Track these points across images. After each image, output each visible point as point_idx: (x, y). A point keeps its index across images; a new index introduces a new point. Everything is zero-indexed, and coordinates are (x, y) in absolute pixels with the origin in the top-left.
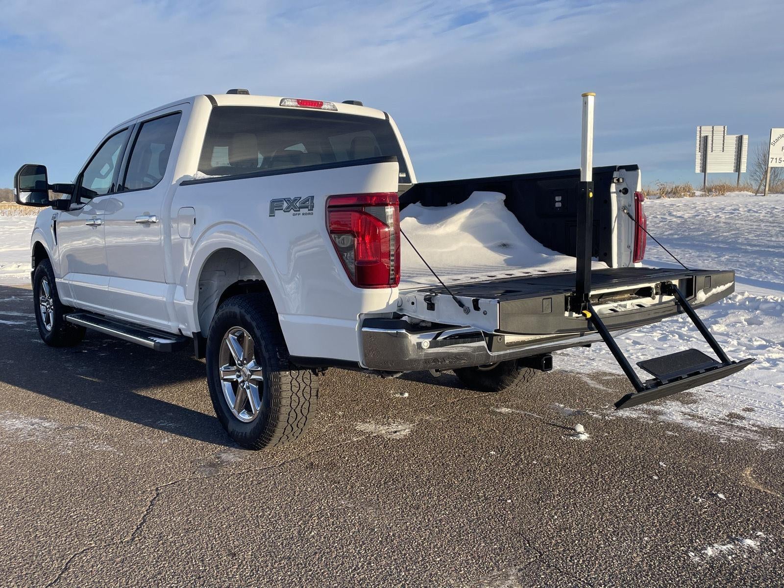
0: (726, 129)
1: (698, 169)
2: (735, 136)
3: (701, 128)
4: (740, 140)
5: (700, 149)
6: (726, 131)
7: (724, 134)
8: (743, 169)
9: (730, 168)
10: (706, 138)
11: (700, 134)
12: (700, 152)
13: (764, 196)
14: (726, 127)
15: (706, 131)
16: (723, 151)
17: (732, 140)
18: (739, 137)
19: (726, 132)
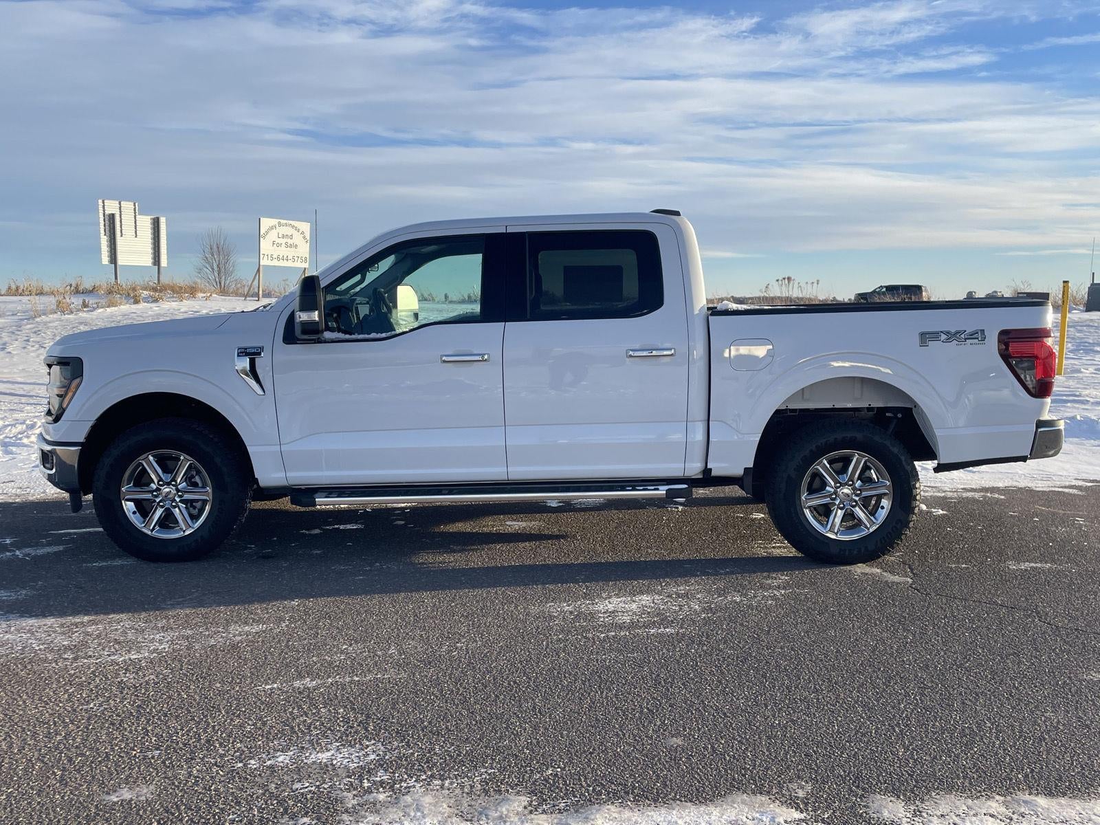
0: (137, 206)
1: (105, 259)
2: (149, 217)
3: (103, 203)
4: (156, 224)
5: (105, 231)
6: (137, 209)
7: (135, 213)
8: (164, 262)
9: (147, 260)
10: (112, 217)
11: (104, 211)
12: (105, 235)
13: (258, 300)
14: (137, 204)
15: (111, 207)
16: (136, 237)
17: (145, 222)
18: (154, 219)
19: (137, 211)
